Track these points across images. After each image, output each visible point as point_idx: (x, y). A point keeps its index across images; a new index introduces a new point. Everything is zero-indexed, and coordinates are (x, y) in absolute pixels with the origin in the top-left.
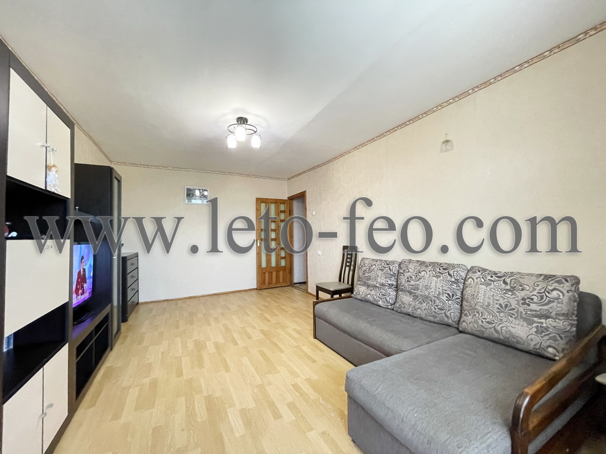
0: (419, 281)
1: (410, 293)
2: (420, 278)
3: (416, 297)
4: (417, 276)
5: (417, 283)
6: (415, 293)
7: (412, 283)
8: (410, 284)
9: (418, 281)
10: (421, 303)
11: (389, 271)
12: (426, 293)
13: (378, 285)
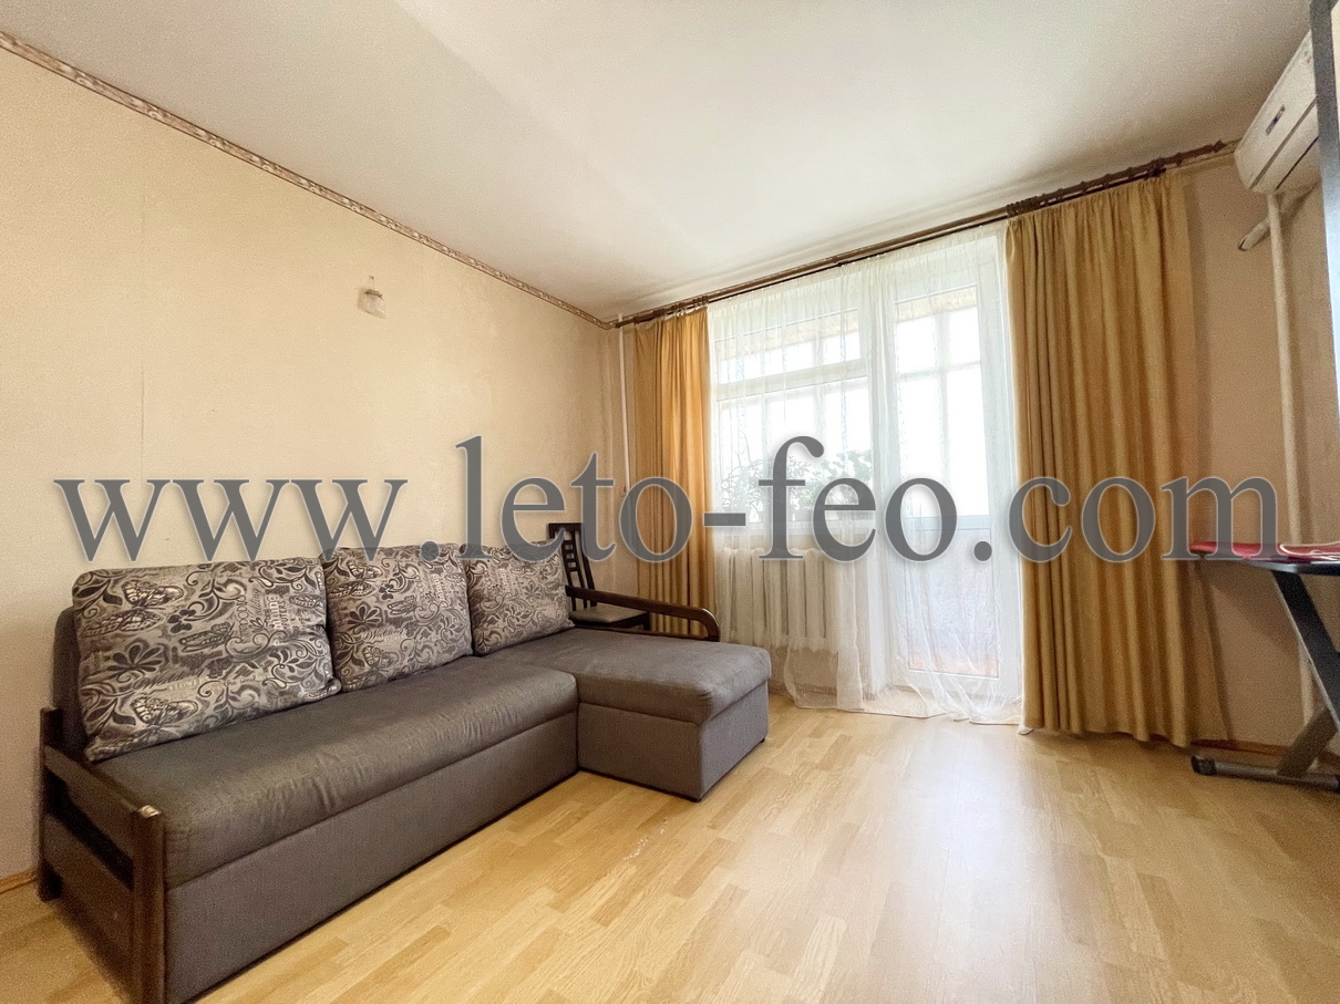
0: (412, 590)
1: (397, 622)
2: (411, 583)
3: (412, 627)
4: (400, 579)
5: (408, 594)
6: (411, 618)
7: (397, 597)
8: (393, 601)
9: (408, 589)
10: (425, 634)
11: (310, 588)
12: (434, 608)
13: (275, 643)
